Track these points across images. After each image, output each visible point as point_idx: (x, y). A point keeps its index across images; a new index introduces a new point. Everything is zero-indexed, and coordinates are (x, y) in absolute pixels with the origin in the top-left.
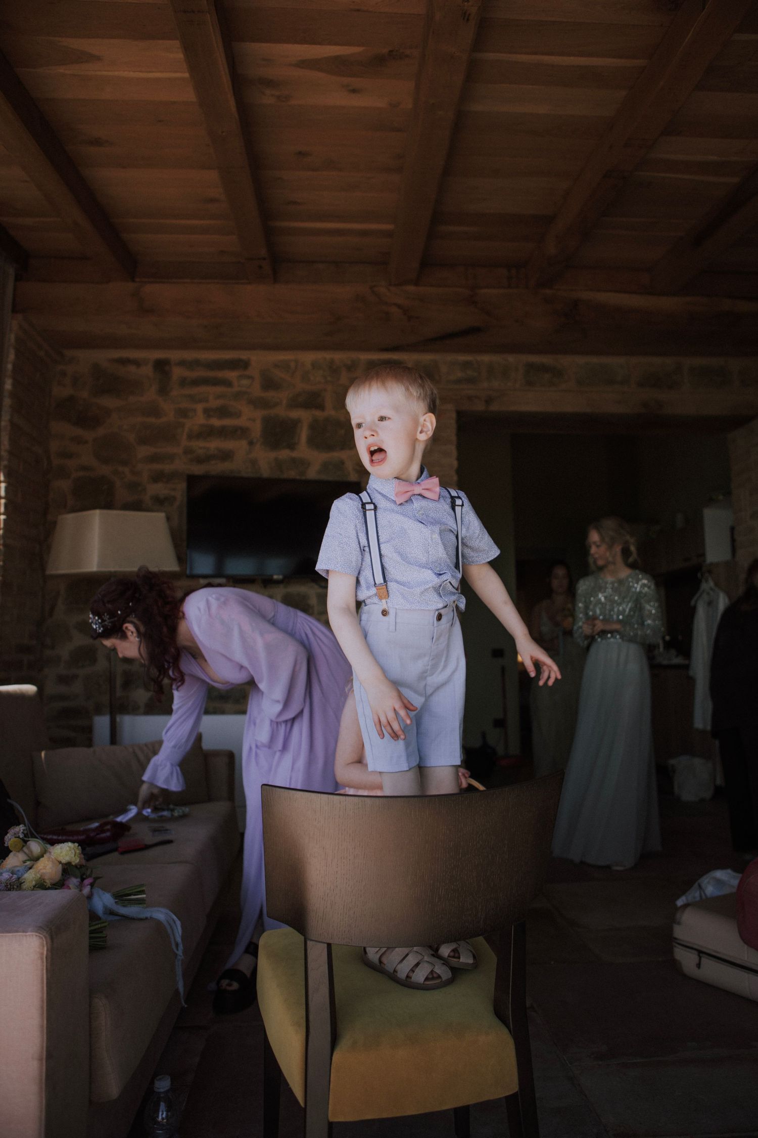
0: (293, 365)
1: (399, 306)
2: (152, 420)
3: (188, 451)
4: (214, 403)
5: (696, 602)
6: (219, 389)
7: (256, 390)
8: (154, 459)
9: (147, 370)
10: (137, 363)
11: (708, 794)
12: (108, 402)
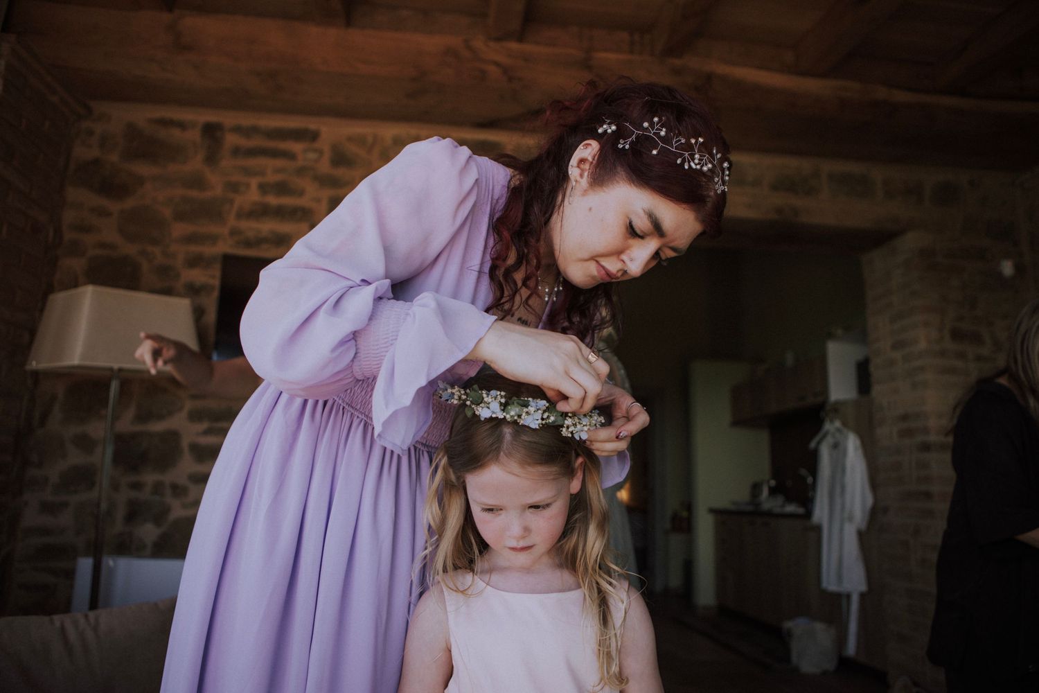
0: (370, 139)
1: (497, 64)
2: (194, 193)
3: (234, 232)
4: (271, 178)
5: (819, 443)
6: (279, 163)
7: (325, 167)
8: (191, 239)
9: (194, 135)
10: (182, 125)
11: (830, 665)
12: (143, 169)
